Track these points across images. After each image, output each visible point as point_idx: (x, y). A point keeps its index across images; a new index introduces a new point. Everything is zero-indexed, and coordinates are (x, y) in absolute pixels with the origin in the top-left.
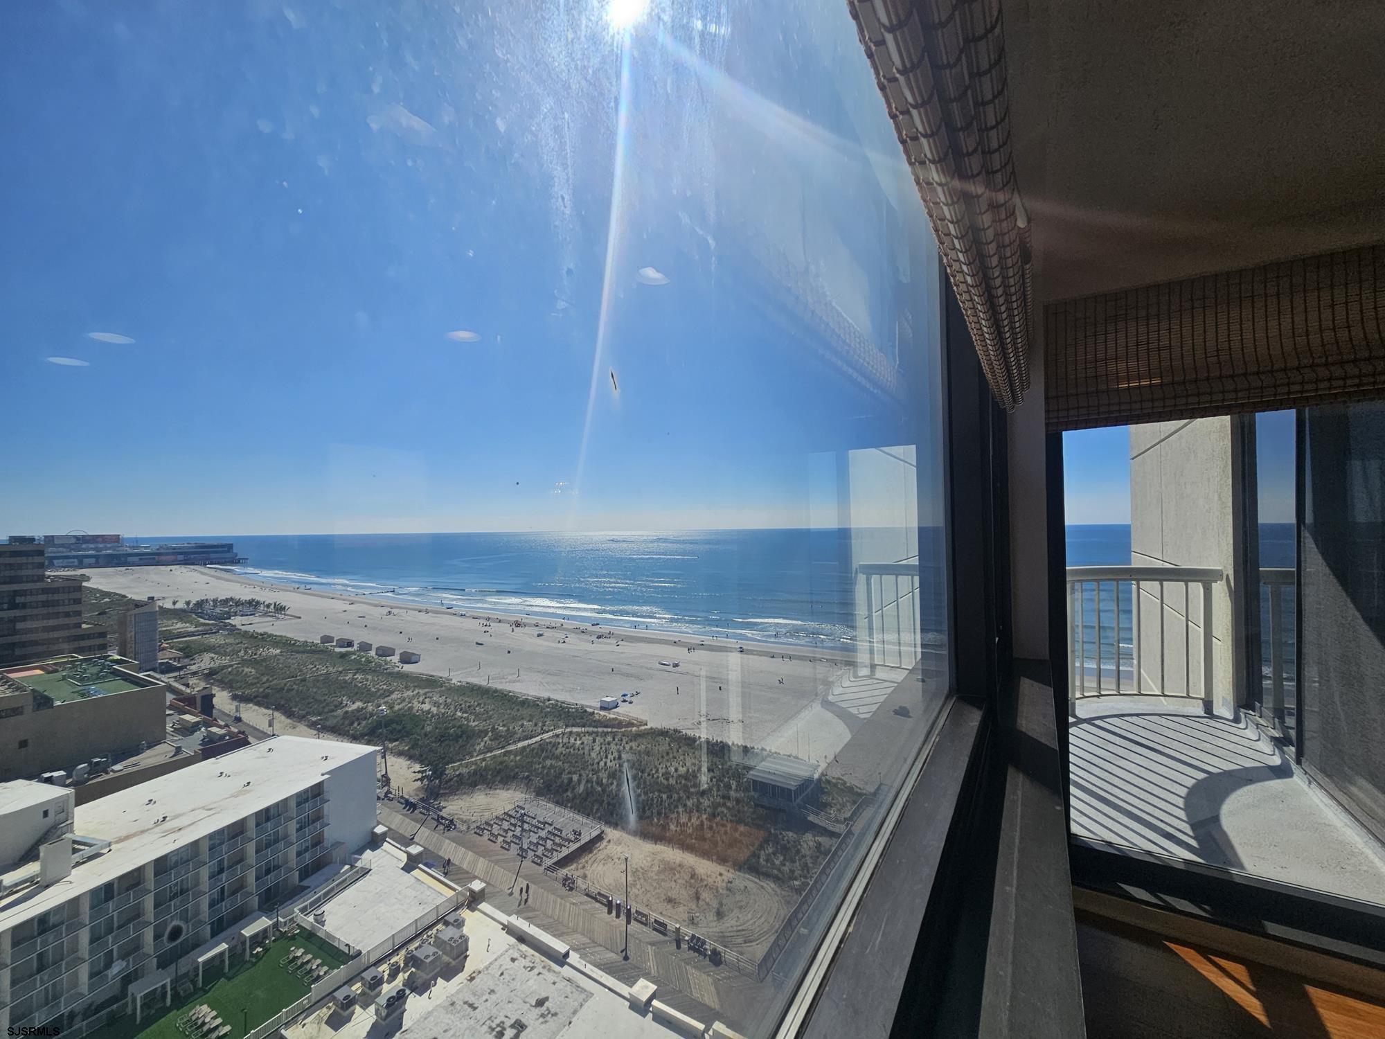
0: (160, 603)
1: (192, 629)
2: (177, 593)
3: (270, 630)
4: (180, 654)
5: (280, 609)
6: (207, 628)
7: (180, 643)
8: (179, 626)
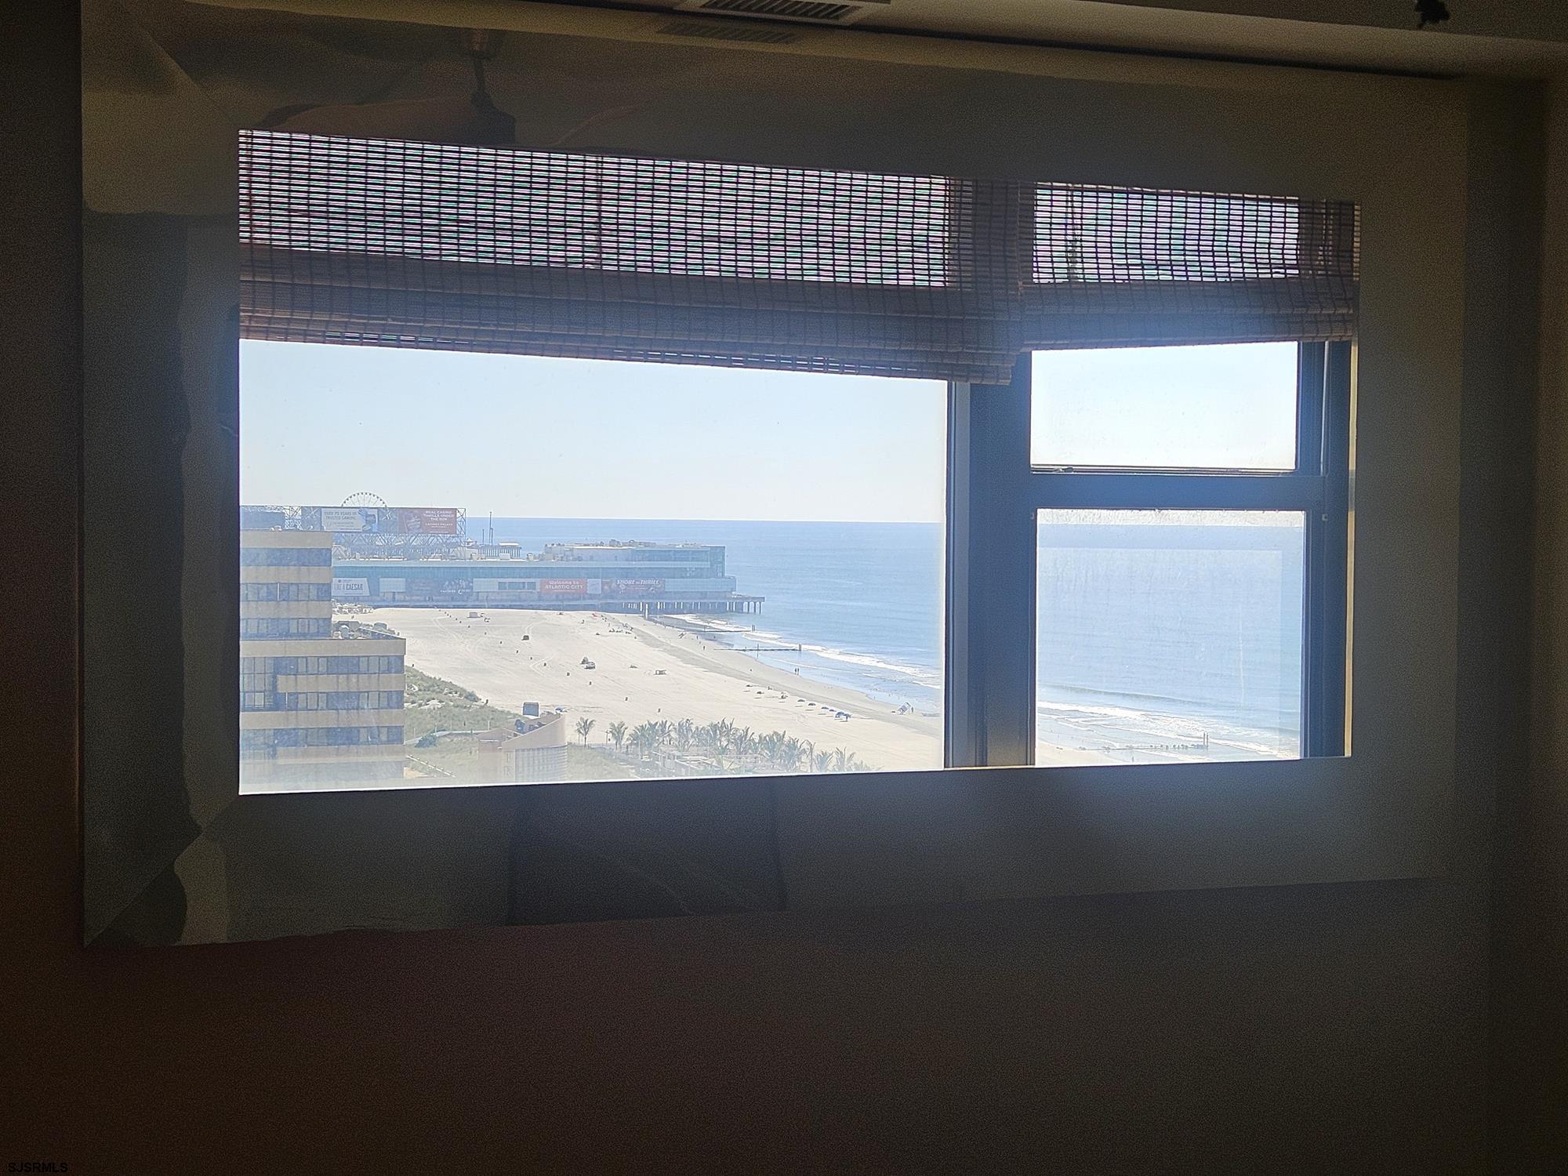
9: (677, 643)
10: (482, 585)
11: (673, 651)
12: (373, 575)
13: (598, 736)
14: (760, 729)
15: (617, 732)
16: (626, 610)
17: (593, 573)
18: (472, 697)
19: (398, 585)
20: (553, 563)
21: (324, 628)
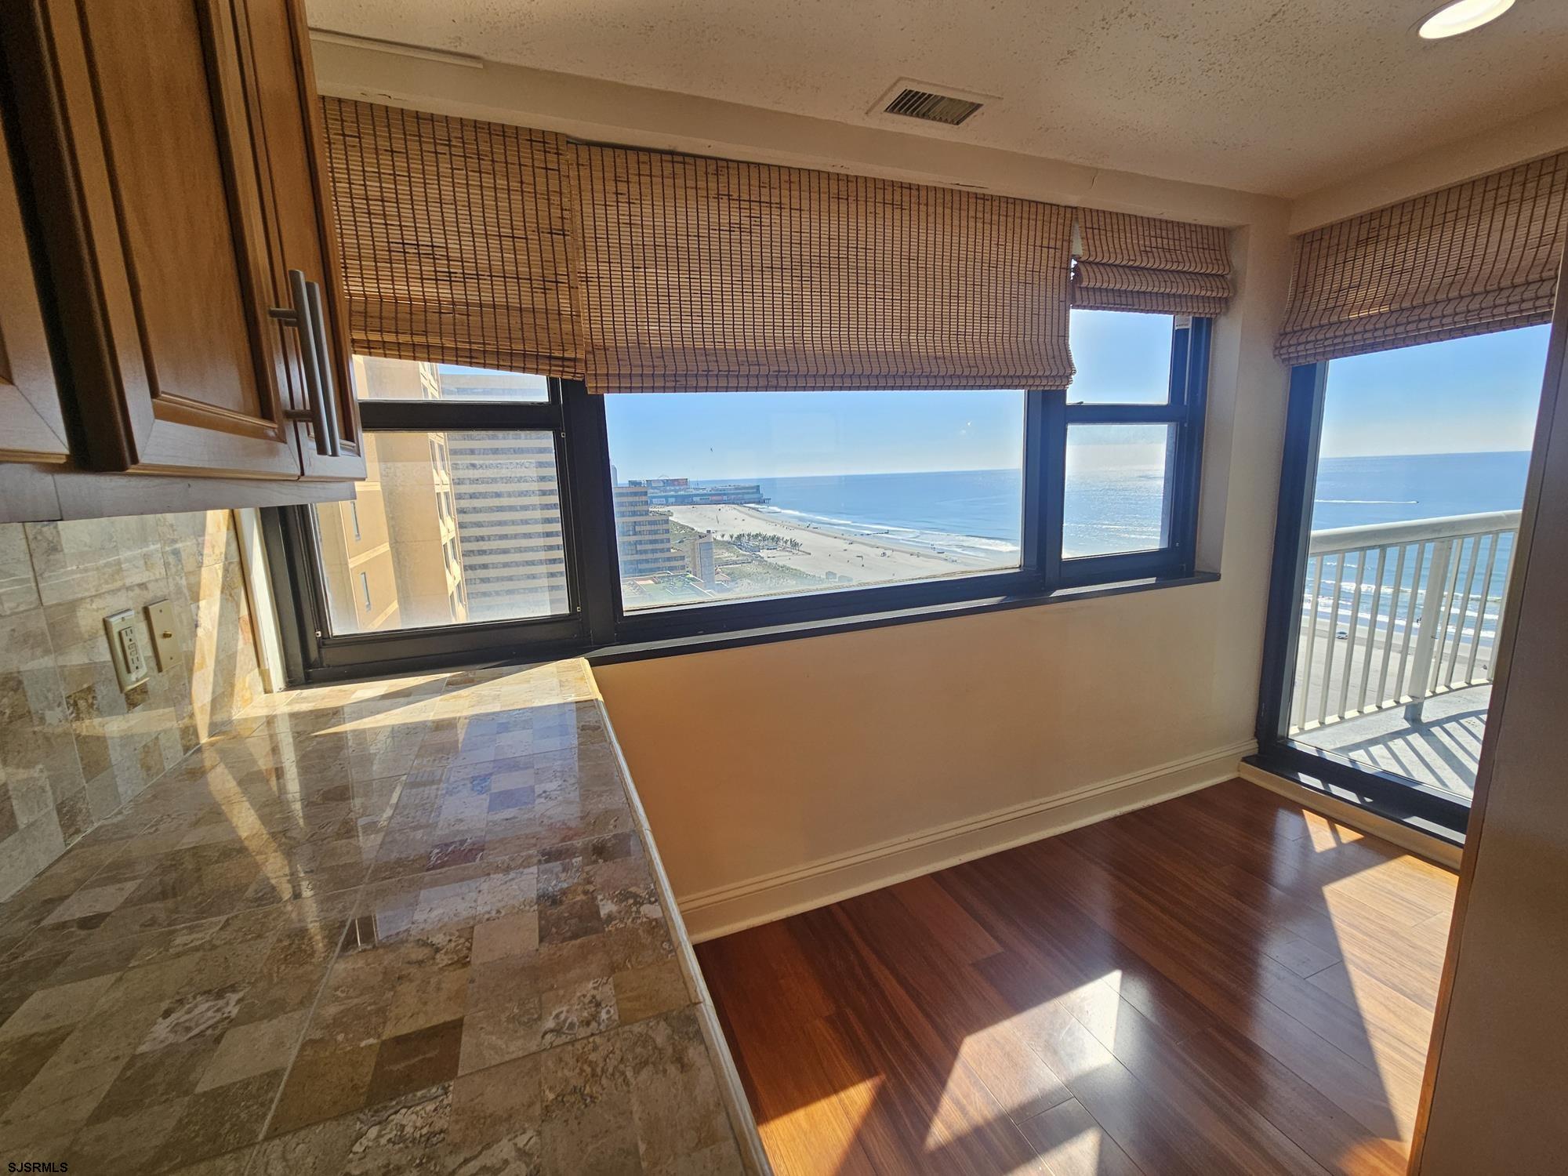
0: (714, 535)
1: (734, 558)
2: (724, 528)
3: (788, 564)
4: (728, 578)
5: (795, 545)
6: (745, 558)
7: (727, 569)
8: (726, 555)
9: (748, 512)
10: (695, 499)
11: (747, 514)
12: (666, 497)
13: (727, 538)
14: (770, 534)
15: (732, 537)
16: (733, 503)
17: (725, 494)
18: (693, 529)
19: (673, 500)
20: (713, 492)
21: (647, 513)
